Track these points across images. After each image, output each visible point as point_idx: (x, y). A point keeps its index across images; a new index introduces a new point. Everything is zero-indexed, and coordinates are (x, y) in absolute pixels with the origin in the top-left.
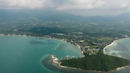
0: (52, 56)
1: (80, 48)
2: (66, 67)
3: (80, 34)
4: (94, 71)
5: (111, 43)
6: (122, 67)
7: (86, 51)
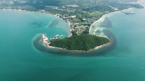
0: (43, 35)
1: (70, 26)
2: (54, 47)
3: (74, 8)
4: (76, 50)
5: (99, 19)
6: (100, 46)
7: (74, 28)
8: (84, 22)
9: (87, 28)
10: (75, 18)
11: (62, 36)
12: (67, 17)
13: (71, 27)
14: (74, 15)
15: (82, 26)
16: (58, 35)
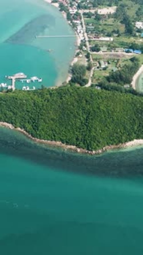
8: (135, 36)
9: (132, 60)
10: (109, 16)
11: (34, 78)
12: (86, 8)
13: (80, 48)
14: (110, 6)
15: (120, 52)
16: (21, 75)
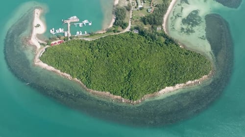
0: (37, 11)
11: (85, 22)
16: (75, 19)
